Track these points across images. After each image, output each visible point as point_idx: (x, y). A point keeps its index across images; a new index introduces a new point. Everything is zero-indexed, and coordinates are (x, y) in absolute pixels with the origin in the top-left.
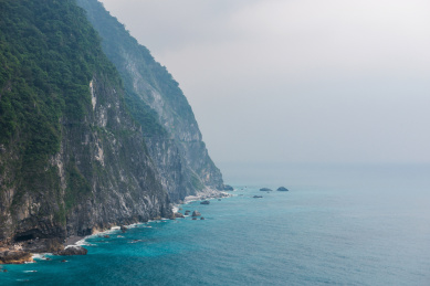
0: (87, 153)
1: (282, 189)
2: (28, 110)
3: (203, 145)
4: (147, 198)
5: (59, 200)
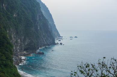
1: (76, 37)
3: (55, 25)
4: (49, 39)
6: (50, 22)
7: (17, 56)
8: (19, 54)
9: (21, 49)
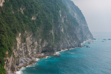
0: (59, 30)
1: (109, 39)
2: (44, 18)
3: (88, 27)
5: (53, 42)
6: (83, 25)
7: (31, 58)
8: (35, 56)
9: (38, 51)
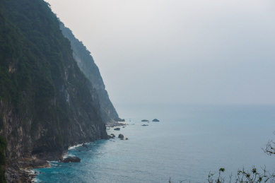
3: (106, 92)
4: (93, 126)
5: (57, 127)
6: (95, 86)
7: (16, 168)
8: (20, 162)
9: (26, 151)
